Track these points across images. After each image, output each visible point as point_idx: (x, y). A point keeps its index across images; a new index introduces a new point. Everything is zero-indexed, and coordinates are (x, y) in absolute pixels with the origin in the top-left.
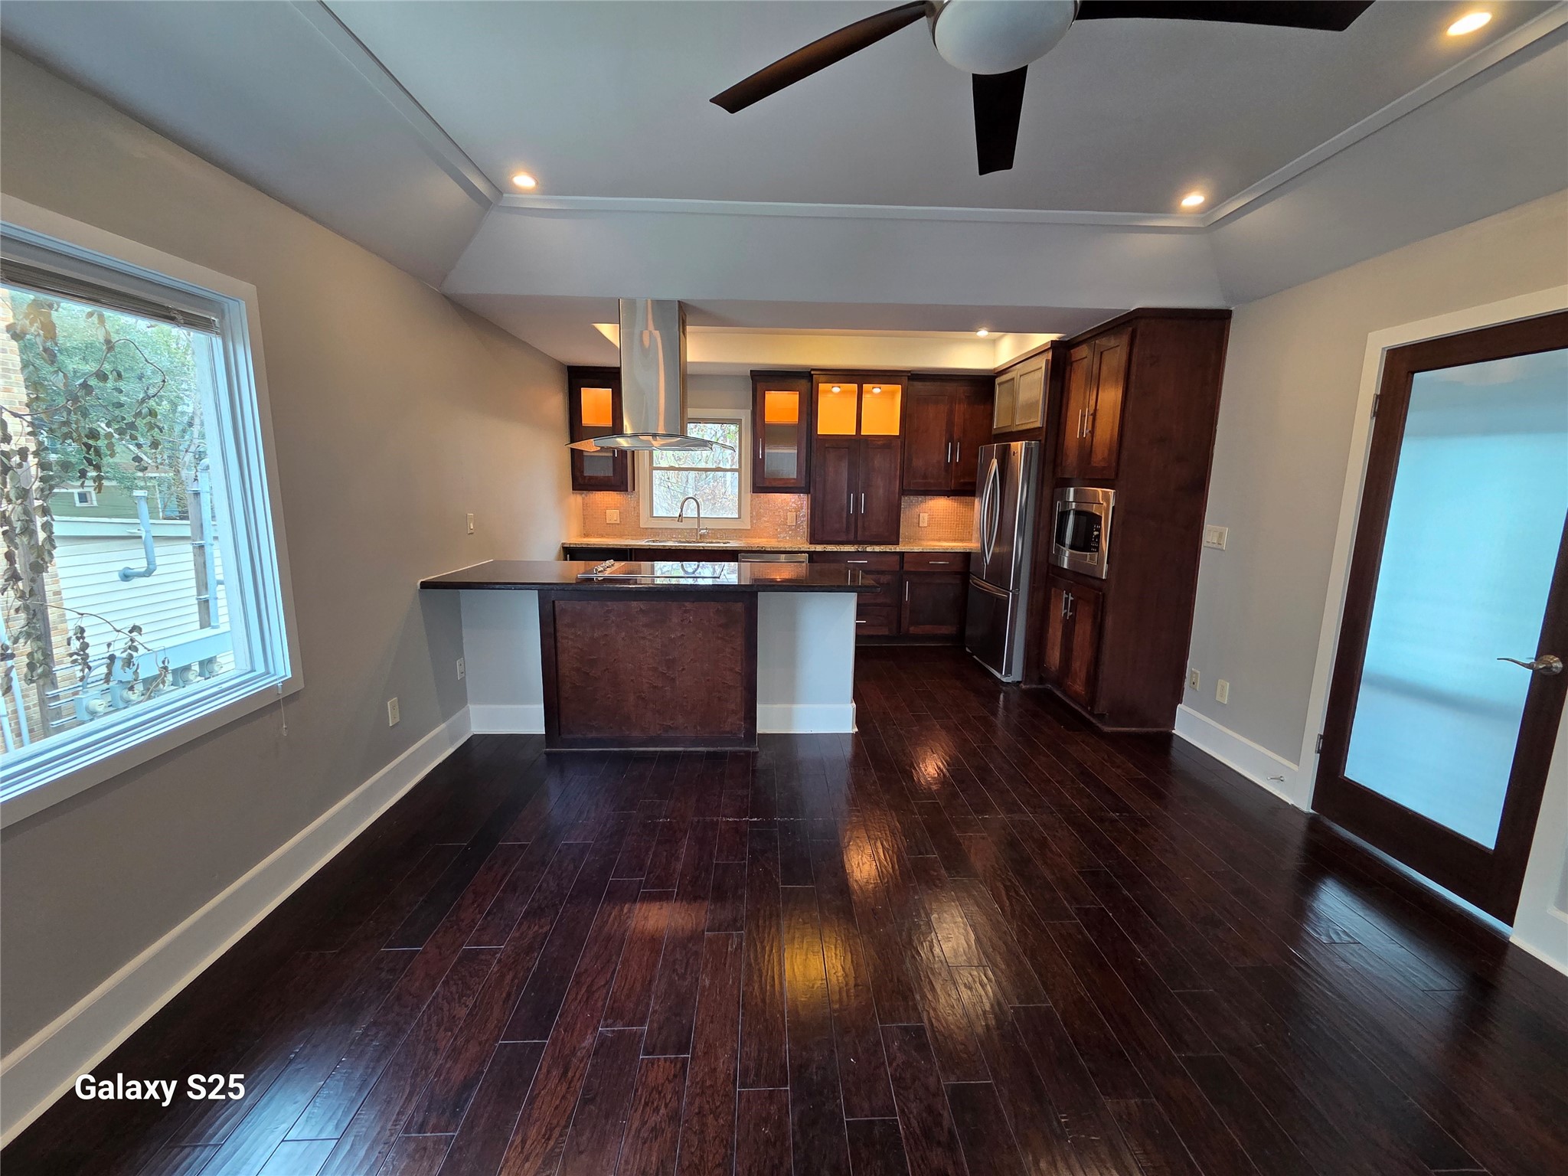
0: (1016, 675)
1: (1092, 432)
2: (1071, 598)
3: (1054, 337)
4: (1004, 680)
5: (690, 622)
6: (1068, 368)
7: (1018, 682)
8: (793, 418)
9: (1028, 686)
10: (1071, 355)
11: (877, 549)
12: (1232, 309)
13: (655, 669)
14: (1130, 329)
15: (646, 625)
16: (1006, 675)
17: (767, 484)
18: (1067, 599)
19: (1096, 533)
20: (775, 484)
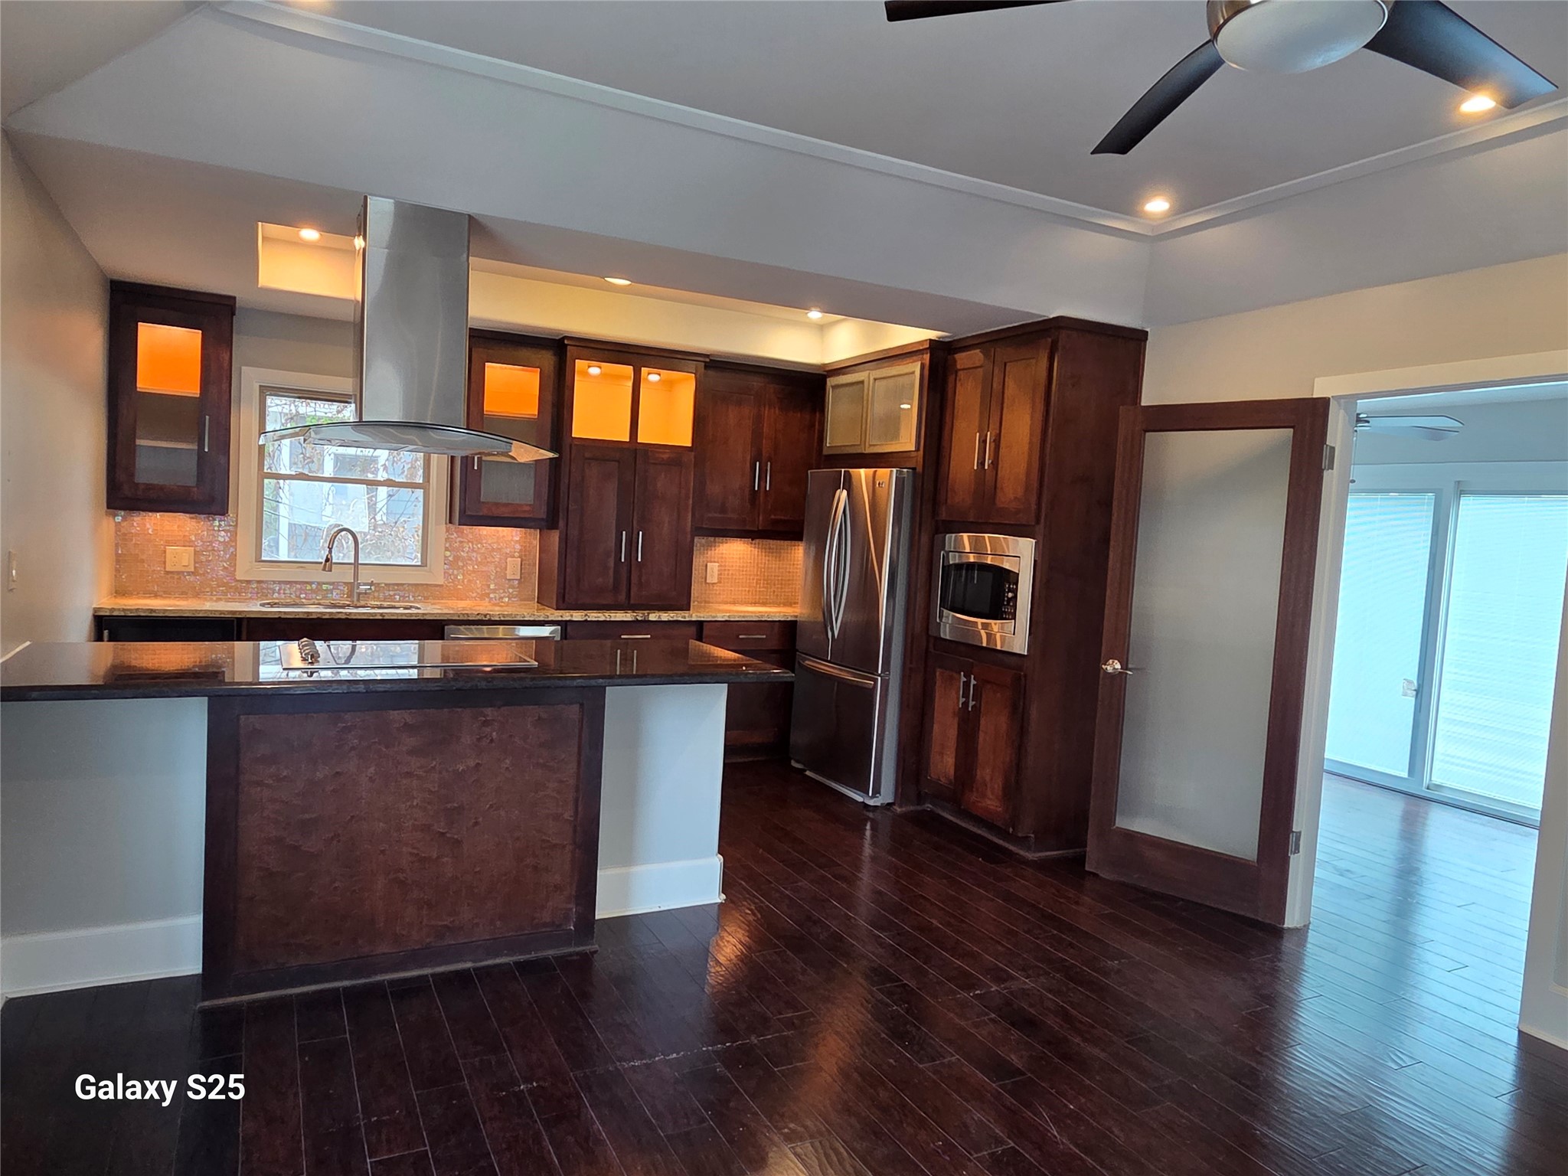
0: (886, 796)
1: (995, 464)
2: (973, 682)
3: (933, 334)
4: (871, 803)
5: (492, 741)
6: (951, 379)
7: (888, 804)
8: (530, 408)
9: (904, 809)
10: (955, 361)
11: (665, 616)
12: (1148, 330)
13: (426, 828)
14: (1050, 340)
15: (411, 752)
16: (874, 796)
17: (484, 512)
18: (967, 684)
19: (1010, 595)
20: (497, 512)
